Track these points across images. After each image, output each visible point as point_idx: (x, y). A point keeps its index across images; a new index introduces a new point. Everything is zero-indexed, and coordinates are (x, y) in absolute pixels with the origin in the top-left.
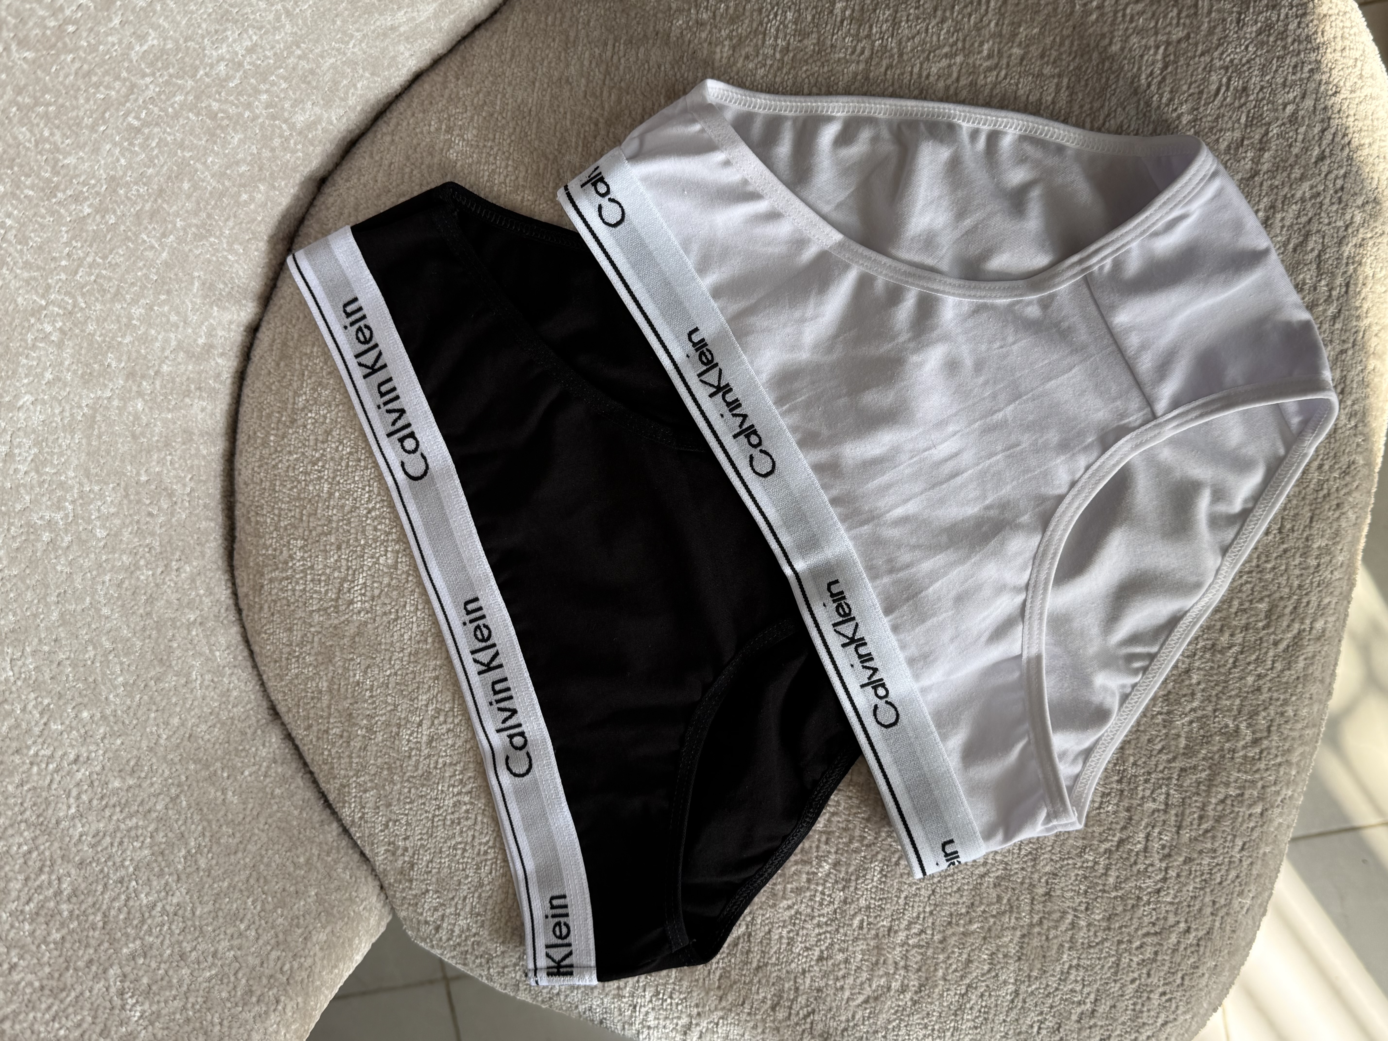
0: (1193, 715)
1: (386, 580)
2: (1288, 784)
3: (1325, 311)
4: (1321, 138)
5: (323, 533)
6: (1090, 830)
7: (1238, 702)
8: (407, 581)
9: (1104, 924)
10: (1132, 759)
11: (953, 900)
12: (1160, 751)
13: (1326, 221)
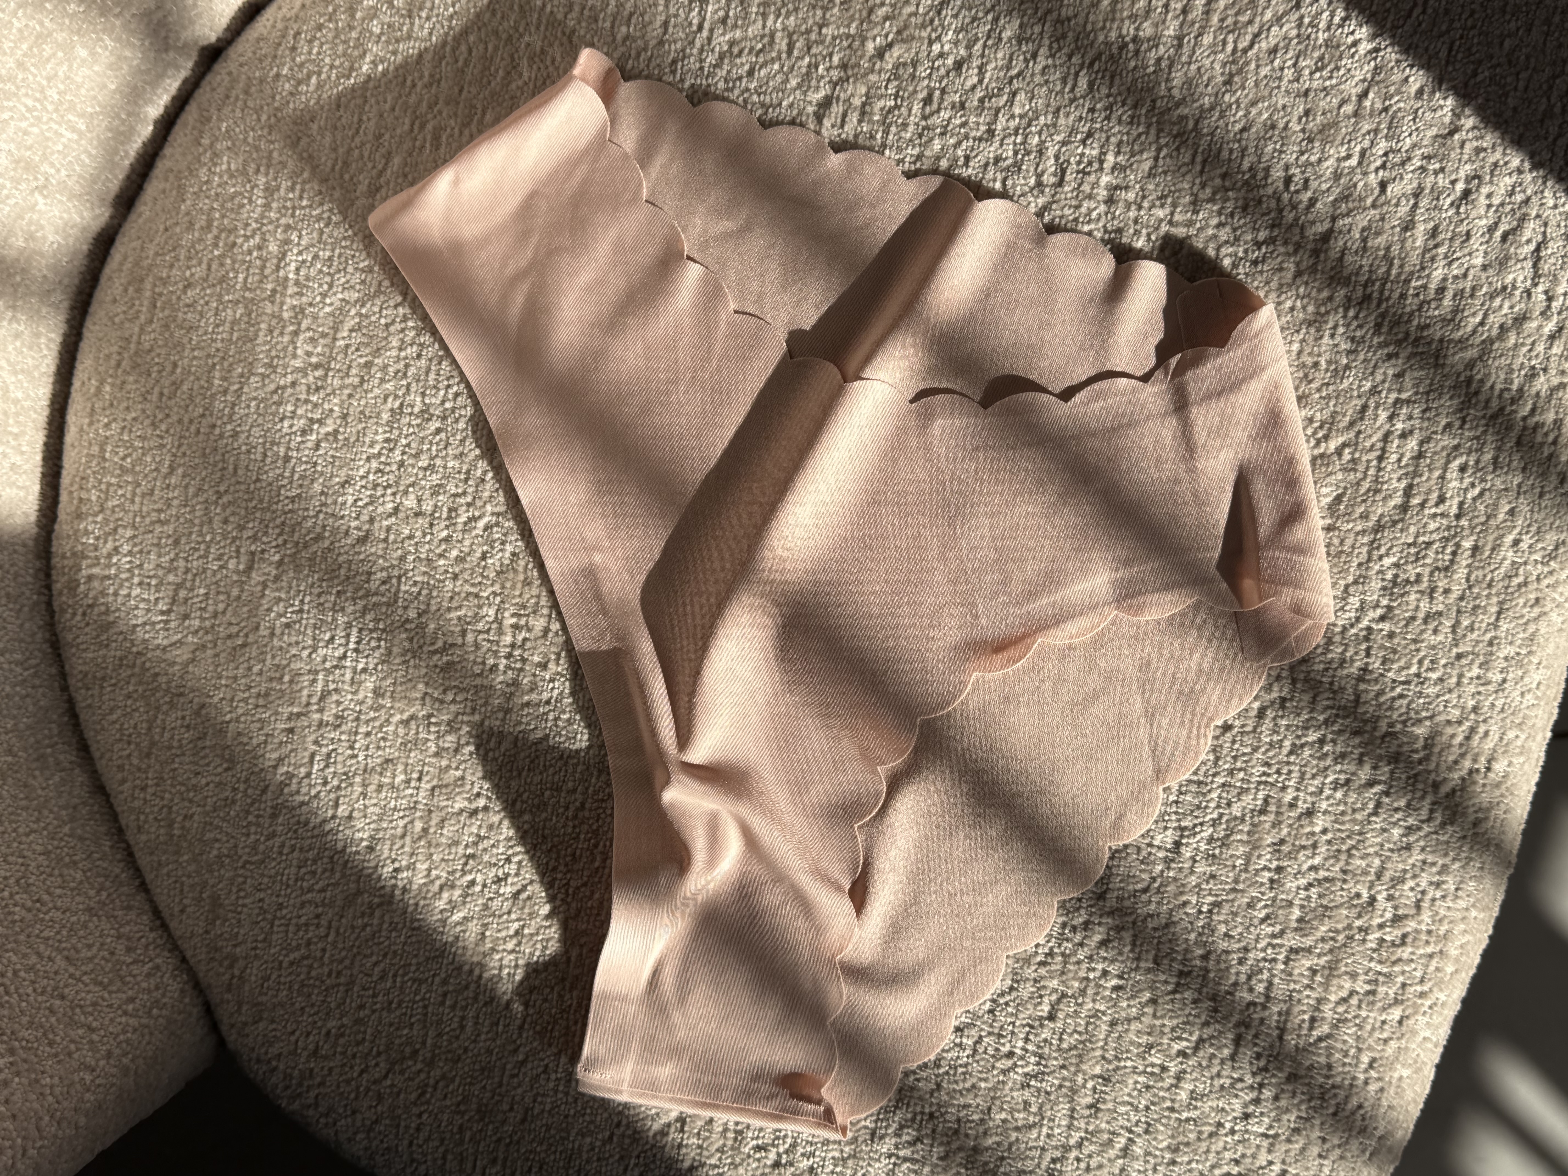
0: (1312, 875)
1: (235, 592)
2: (1439, 984)
3: (1540, 327)
4: (1551, 88)
5: (159, 521)
6: (1158, 1023)
7: (1377, 862)
8: (263, 596)
9: (1168, 1156)
10: (1222, 929)
11: (962, 1101)
12: (1263, 921)
13: (1551, 203)
